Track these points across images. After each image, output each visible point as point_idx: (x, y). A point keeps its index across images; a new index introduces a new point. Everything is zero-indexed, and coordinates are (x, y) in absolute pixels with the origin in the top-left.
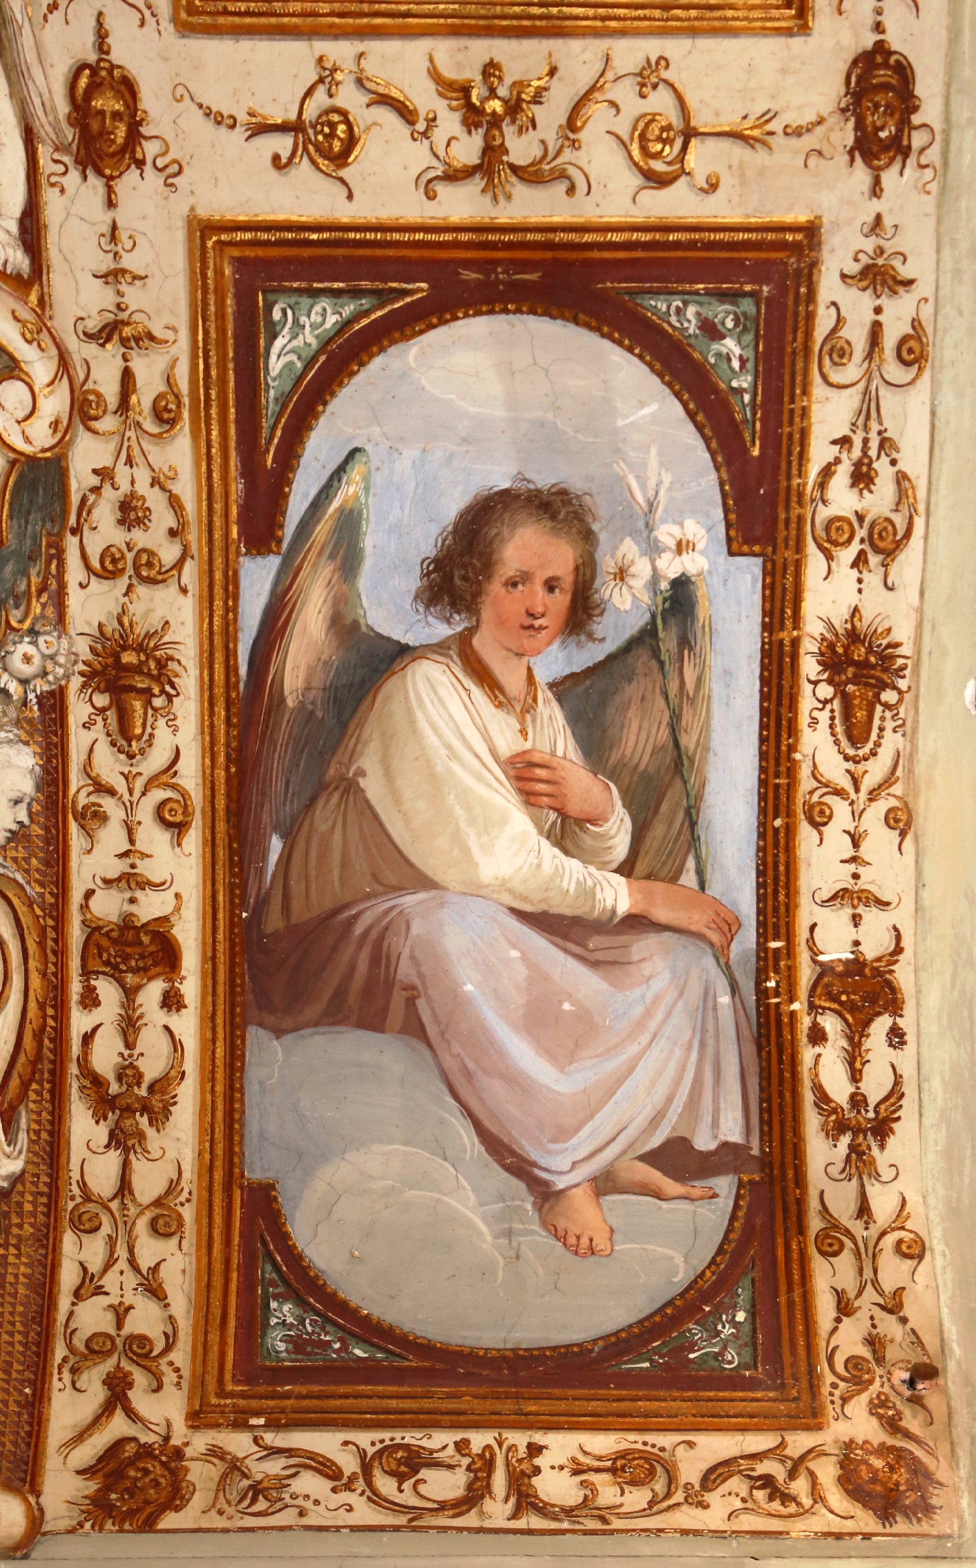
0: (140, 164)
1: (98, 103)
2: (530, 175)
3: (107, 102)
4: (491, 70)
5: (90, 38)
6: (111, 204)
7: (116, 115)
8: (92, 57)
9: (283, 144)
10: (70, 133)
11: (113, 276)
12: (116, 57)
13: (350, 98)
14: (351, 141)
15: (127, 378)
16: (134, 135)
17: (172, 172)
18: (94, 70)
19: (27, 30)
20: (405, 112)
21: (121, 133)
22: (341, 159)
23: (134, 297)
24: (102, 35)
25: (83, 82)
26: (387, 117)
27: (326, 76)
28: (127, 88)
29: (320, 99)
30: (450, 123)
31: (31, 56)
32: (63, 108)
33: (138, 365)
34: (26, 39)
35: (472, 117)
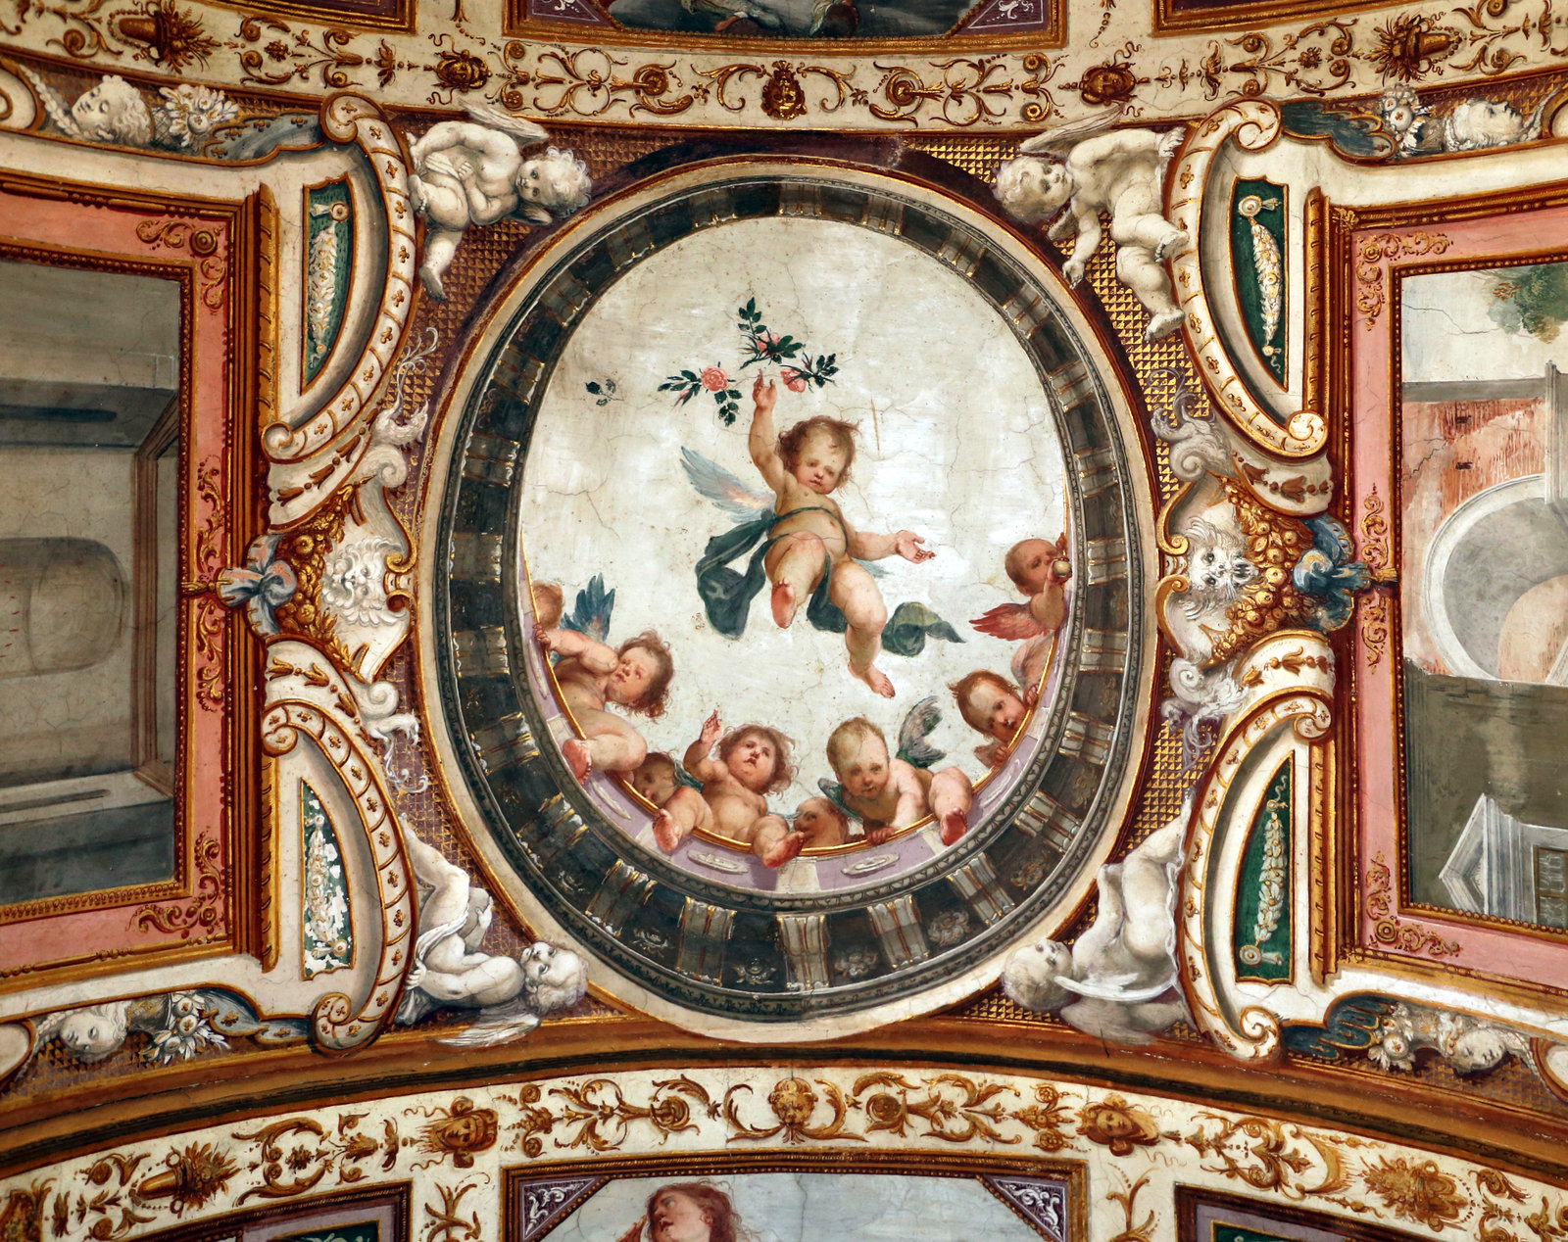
0: (1128, 65)
1: (1100, 89)
3: (1099, 84)
5: (1069, 94)
6: (1147, 81)
7: (1105, 79)
8: (1079, 92)
10: (1114, 105)
11: (1184, 79)
12: (1078, 80)
15: (1236, 69)
16: (1114, 69)
17: (1132, 48)
18: (1085, 91)
19: (1068, 127)
21: (1113, 76)
23: (1194, 67)
24: (1069, 87)
25: (1090, 97)
28: (1092, 73)
31: (1079, 125)
32: (1102, 109)
33: (1229, 62)
34: (1071, 127)
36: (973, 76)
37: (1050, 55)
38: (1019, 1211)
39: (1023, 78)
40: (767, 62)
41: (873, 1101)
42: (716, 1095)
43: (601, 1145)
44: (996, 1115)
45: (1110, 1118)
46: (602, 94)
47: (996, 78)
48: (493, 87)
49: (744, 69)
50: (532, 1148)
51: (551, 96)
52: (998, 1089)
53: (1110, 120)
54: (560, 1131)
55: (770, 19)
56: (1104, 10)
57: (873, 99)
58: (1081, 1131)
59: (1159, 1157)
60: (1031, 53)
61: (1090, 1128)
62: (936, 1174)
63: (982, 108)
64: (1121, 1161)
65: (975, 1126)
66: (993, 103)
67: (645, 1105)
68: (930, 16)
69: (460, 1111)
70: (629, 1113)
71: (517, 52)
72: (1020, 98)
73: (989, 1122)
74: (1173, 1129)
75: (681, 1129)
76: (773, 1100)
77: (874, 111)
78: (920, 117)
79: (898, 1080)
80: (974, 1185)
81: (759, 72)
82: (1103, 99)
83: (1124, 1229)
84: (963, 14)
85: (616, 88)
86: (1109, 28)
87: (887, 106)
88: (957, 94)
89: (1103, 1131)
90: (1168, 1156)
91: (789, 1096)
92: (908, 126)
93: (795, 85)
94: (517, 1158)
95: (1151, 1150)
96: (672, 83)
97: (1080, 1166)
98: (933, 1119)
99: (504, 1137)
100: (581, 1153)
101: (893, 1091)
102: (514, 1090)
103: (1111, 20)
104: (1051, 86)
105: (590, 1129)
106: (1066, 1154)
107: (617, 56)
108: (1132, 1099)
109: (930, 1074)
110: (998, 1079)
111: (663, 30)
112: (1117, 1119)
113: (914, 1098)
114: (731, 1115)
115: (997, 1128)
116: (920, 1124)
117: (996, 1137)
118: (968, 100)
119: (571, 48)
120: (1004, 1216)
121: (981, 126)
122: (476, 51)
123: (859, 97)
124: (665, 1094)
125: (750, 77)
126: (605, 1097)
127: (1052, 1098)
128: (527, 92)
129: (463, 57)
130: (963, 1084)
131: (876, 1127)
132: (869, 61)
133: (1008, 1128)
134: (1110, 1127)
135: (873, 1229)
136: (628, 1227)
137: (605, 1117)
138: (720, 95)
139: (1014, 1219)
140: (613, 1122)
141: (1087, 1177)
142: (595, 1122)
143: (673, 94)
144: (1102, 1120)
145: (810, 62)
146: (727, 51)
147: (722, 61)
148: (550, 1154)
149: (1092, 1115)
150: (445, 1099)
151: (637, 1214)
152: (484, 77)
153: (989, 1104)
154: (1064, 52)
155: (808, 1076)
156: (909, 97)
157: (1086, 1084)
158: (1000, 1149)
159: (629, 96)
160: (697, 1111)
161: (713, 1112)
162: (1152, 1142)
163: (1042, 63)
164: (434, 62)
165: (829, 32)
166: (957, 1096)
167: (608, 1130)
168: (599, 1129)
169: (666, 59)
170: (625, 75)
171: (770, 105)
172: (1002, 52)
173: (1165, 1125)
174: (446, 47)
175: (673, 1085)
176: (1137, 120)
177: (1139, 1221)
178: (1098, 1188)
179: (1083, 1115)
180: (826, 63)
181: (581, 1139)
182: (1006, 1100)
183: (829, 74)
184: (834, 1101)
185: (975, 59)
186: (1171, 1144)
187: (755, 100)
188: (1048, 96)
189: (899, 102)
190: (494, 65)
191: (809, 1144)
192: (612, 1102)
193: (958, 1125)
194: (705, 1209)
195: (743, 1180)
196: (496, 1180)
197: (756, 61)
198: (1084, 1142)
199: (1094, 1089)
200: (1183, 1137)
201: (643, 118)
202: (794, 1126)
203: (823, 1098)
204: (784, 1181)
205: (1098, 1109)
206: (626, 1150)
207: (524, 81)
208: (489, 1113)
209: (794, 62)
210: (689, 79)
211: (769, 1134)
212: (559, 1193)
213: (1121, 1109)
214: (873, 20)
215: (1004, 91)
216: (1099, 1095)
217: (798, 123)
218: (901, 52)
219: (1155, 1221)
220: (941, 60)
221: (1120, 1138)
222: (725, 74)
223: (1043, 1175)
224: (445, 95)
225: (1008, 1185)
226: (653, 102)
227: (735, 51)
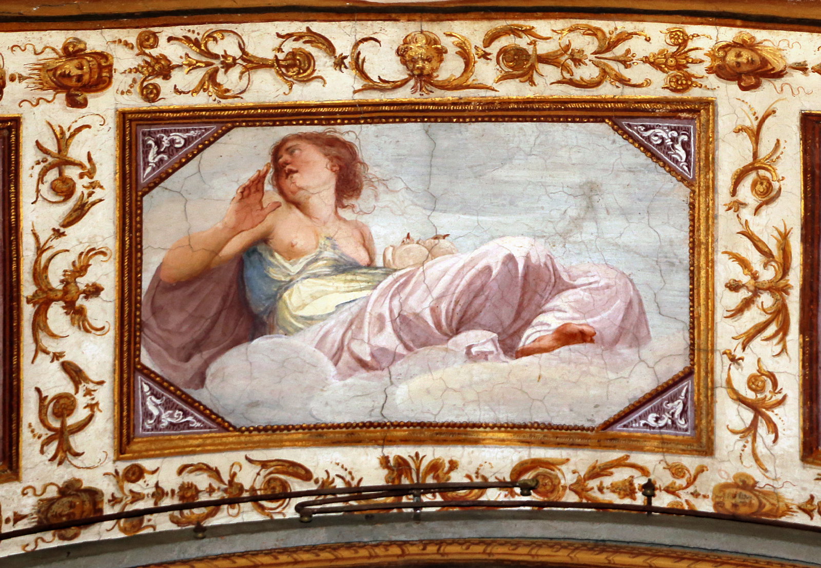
38: (647, 150)
41: (503, 52)
42: (343, 47)
43: (223, 93)
44: (626, 61)
45: (739, 55)
50: (150, 94)
52: (630, 35)
54: (179, 78)
58: (710, 70)
59: (786, 88)
61: (719, 66)
62: (566, 120)
64: (749, 95)
65: (604, 73)
67: (270, 56)
69: (72, 52)
70: (252, 64)
73: (619, 68)
74: (801, 60)
75: (307, 80)
76: (402, 53)
79: (529, 32)
80: (603, 128)
83: (750, 160)
89: (731, 68)
90: (795, 86)
91: (418, 49)
94: (134, 102)
95: (778, 82)
97: (707, 104)
98: (564, 67)
99: (120, 81)
100: (202, 100)
101: (523, 42)
102: (131, 35)
105: (212, 77)
106: (694, 93)
108: (760, 35)
109: (560, 24)
110: (628, 26)
112: (746, 55)
113: (543, 48)
114: (359, 68)
115: (626, 73)
116: (550, 72)
117: (625, 82)
120: (632, 156)
124: (289, 46)
126: (227, 46)
127: (682, 41)
130: (594, 32)
131: (506, 77)
133: (637, 73)
134: (738, 64)
135: (502, 174)
136: (251, 174)
137: (227, 67)
139: (643, 159)
140: (235, 72)
141: (715, 114)
142: (216, 71)
144: (731, 58)
148: (169, 100)
149: (721, 53)
150: (57, 38)
151: (261, 161)
153: (620, 50)
155: (438, 29)
157: (716, 24)
158: (630, 93)
160: (323, 63)
161: (339, 63)
162: (779, 75)
166: (586, 44)
167: (230, 79)
168: (221, 78)
173: (793, 57)
175: (299, 37)
177: (765, 149)
178: (725, 123)
179: (712, 55)
181: (201, 87)
182: (637, 47)
184: (464, 53)
186: (798, 74)
191: (438, 96)
192: (235, 52)
193: (588, 72)
194: (332, 158)
195: (369, 130)
196: (112, 122)
198: (713, 80)
199: (723, 29)
200: (809, 67)
202: (424, 78)
203: (452, 50)
204: (412, 132)
205: (726, 47)
206: (249, 99)
208: (103, 56)
211: (397, 86)
212: (179, 139)
213: (750, 46)
216: (728, 34)
219: (781, 150)
221: (748, 74)
223: (673, 115)
225: (637, 127)
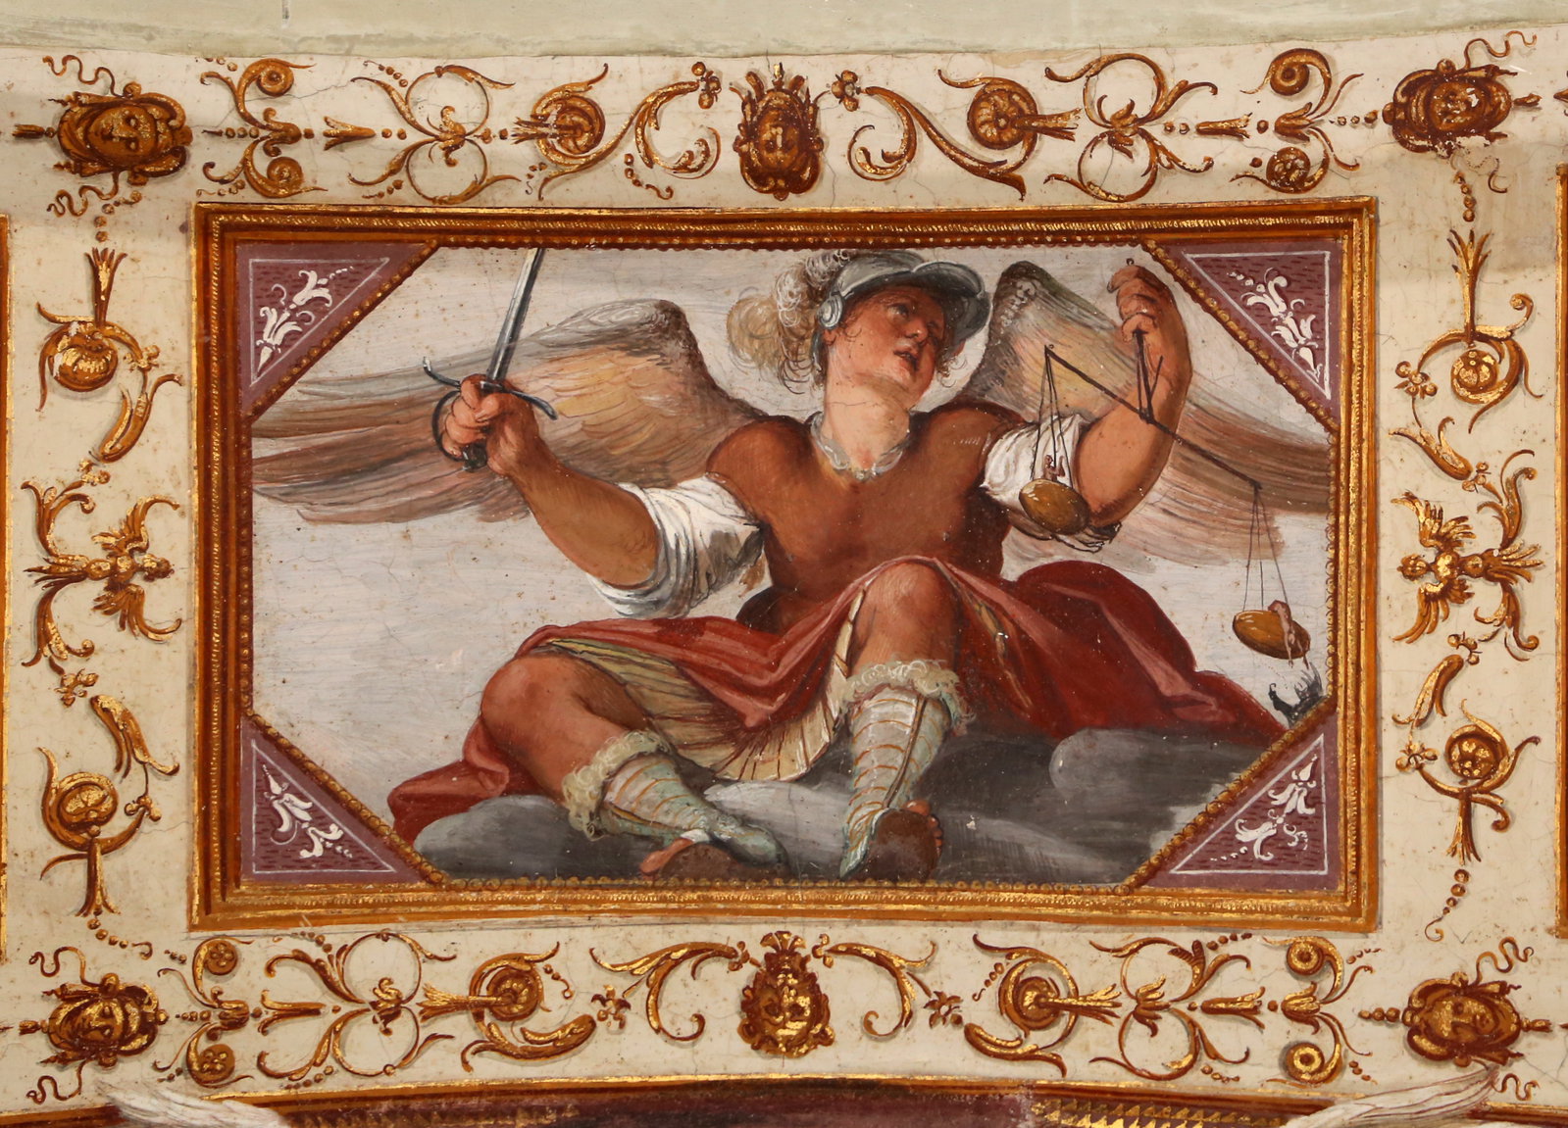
0: (1505, 988)
1: (1446, 1030)
2: (1513, 522)
3: (1444, 1019)
4: (1410, 570)
5: (1382, 1030)
6: (1545, 1028)
7: (1457, 1010)
8: (1402, 1031)
9: (1483, 816)
10: (1476, 1067)
12: (1401, 1004)
13: (1436, 735)
14: (1479, 736)
16: (1475, 991)
17: (1514, 952)
18: (1414, 1030)
19: (1379, 1102)
20: (1450, 671)
21: (1473, 1006)
22: (1496, 747)
24: (1381, 1017)
25: (1425, 1044)
26: (1456, 691)
27: (1415, 761)
28: (1430, 992)
29: (1438, 770)
30: (1460, 619)
31: (1402, 1100)
32: (1450, 1071)
34: (1386, 1103)
35: (1454, 592)
36: (1178, 976)
37: (1343, 945)
39: (1287, 988)
40: (751, 936)
46: (403, 1027)
47: (1229, 984)
48: (170, 1045)
49: (701, 953)
51: (293, 1045)
53: (1468, 1097)
55: (757, 843)
56: (1455, 863)
57: (972, 1013)
60: (1304, 937)
63: (1199, 1043)
66: (1222, 1034)
68: (1090, 844)
71: (221, 961)
72: (1279, 1031)
77: (975, 1038)
78: (1068, 1053)
81: (733, 957)
82: (1451, 1051)
84: (1161, 842)
85: (431, 1012)
86: (1465, 901)
87: (1002, 1030)
88: (1147, 1012)
92: (1045, 1074)
93: (810, 984)
96: (551, 990)
103: (1470, 886)
104: (1342, 1010)
107: (434, 941)
111: (533, 879)
118: (1168, 1023)
119: (337, 935)
121: (1196, 1082)
122: (132, 972)
123: (943, 1008)
125: (715, 969)
128: (243, 1044)
129: (106, 989)
132: (964, 933)
138: (653, 1009)
143: (553, 1015)
145: (841, 933)
146: (667, 916)
147: (656, 938)
152: (150, 1027)
154: (1373, 940)
156: (1048, 1013)
159: (461, 1028)
163: (1326, 959)
164: (42, 1012)
165: (879, 870)
169: (535, 941)
170: (452, 982)
171: (756, 1029)
172: (1242, 929)
174: (69, 976)
176: (1524, 1105)
180: (874, 936)
183: (881, 961)
185: (1185, 939)
187: (726, 1016)
188: (1338, 1032)
189: (1028, 1022)
190: (172, 997)
197: (725, 933)
201: (492, 1070)
207: (235, 1021)
209: (807, 935)
210: (587, 980)
214: (971, 845)
215: (1247, 1013)
217: (817, 1064)
218: (1032, 917)
220: (1114, 938)
222: (663, 965)
224: (66, 1079)
226: (511, 1034)
227: (684, 913)
